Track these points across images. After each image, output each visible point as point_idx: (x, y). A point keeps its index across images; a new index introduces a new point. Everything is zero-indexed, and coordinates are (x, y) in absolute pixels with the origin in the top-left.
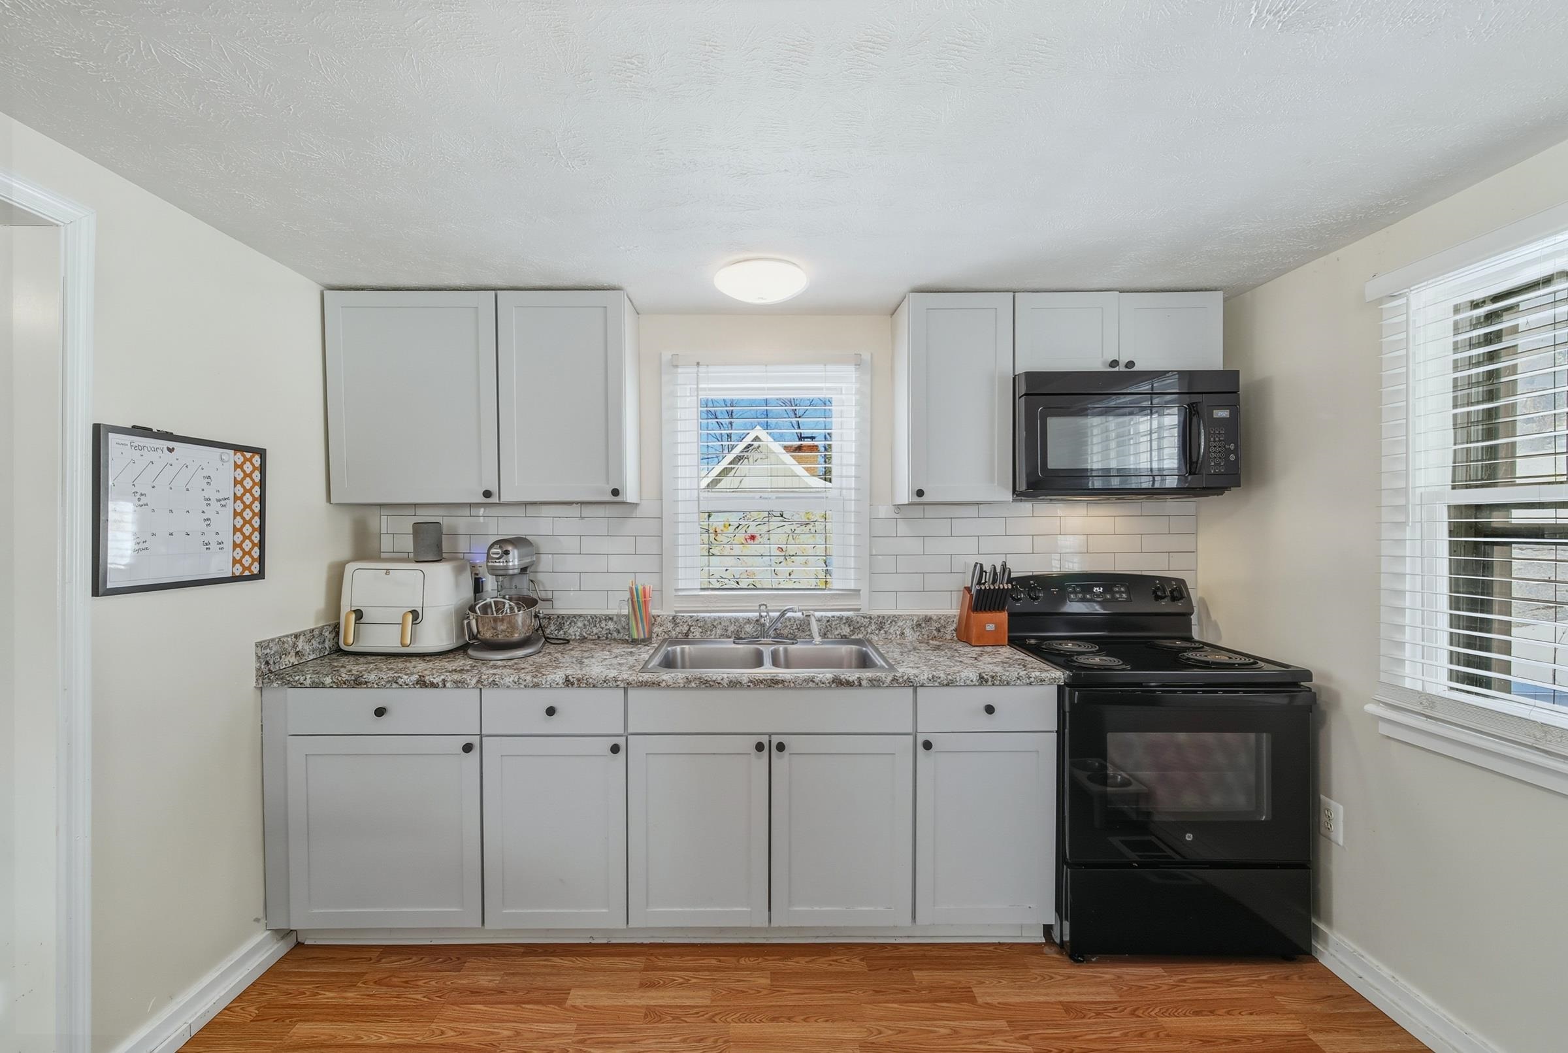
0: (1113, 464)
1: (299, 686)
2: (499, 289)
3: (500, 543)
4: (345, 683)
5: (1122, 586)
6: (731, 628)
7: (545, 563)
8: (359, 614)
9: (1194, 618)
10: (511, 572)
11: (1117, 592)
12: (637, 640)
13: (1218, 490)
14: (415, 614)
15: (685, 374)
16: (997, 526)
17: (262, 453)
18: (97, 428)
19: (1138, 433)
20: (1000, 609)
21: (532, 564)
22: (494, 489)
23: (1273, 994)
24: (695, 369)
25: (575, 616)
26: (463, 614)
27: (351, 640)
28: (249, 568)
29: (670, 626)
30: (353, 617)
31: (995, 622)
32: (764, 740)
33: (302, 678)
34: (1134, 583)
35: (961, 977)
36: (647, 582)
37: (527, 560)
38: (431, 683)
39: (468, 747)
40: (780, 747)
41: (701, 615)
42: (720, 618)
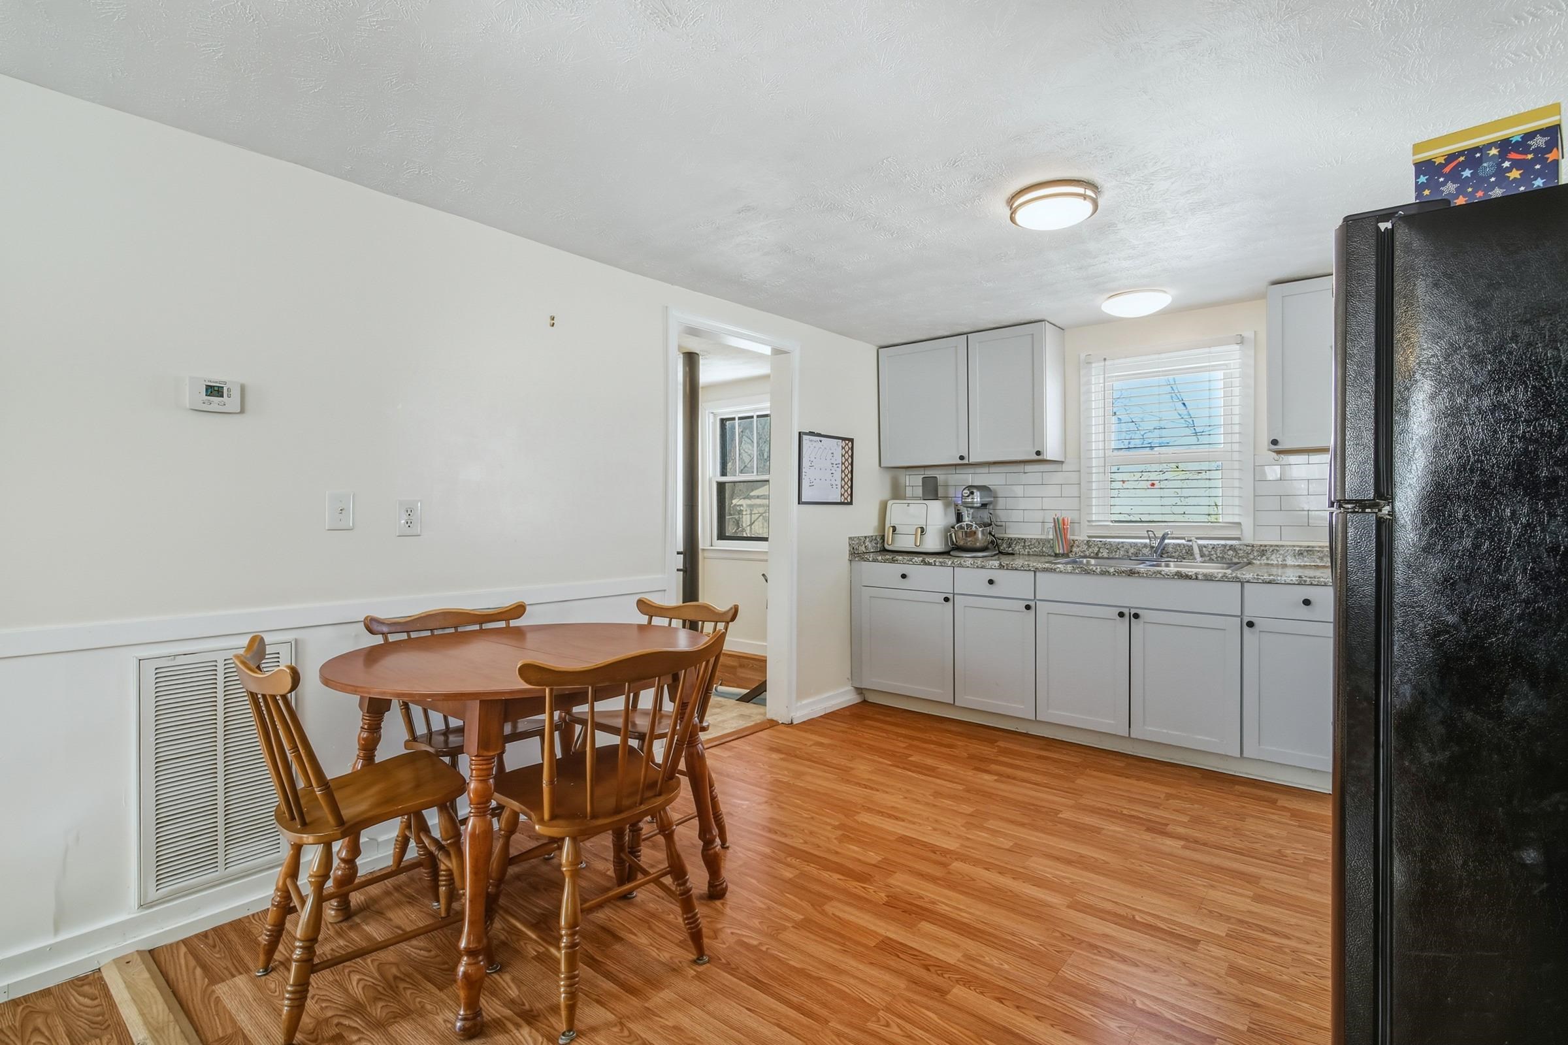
1: (867, 560)
2: (970, 333)
3: (969, 487)
4: (887, 560)
6: (1132, 551)
7: (1001, 503)
8: (894, 529)
10: (975, 505)
12: (1059, 554)
14: (922, 528)
15: (1096, 367)
17: (851, 440)
18: (800, 433)
21: (991, 503)
22: (965, 454)
24: (1102, 364)
25: (1019, 539)
26: (947, 532)
27: (890, 543)
28: (846, 499)
29: (1085, 547)
30: (891, 529)
32: (1126, 611)
33: (870, 557)
35: (1275, 796)
36: (1069, 516)
37: (987, 500)
38: (930, 564)
39: (947, 600)
40: (1136, 616)
41: (1108, 540)
42: (1122, 543)
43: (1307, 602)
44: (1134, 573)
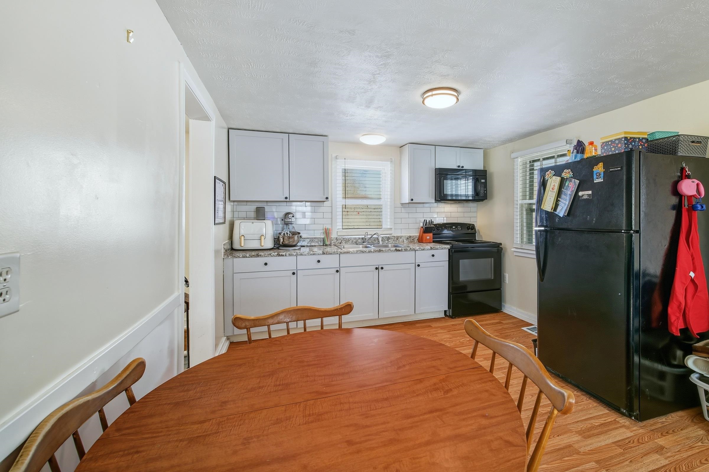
0: (454, 193)
1: (238, 257)
2: (290, 133)
4: (253, 256)
5: (460, 226)
6: (354, 241)
8: (244, 237)
9: (476, 234)
11: (459, 228)
12: (327, 245)
13: (482, 200)
14: (264, 236)
16: (428, 210)
17: (225, 184)
19: (461, 184)
20: (430, 232)
22: (288, 197)
23: (494, 317)
24: (341, 160)
27: (242, 245)
29: (336, 240)
31: (429, 236)
32: (378, 267)
33: (239, 255)
34: (462, 225)
36: (328, 227)
38: (282, 255)
39: (294, 274)
40: (382, 268)
41: (345, 237)
42: (351, 238)
43: (433, 256)
44: (381, 251)
